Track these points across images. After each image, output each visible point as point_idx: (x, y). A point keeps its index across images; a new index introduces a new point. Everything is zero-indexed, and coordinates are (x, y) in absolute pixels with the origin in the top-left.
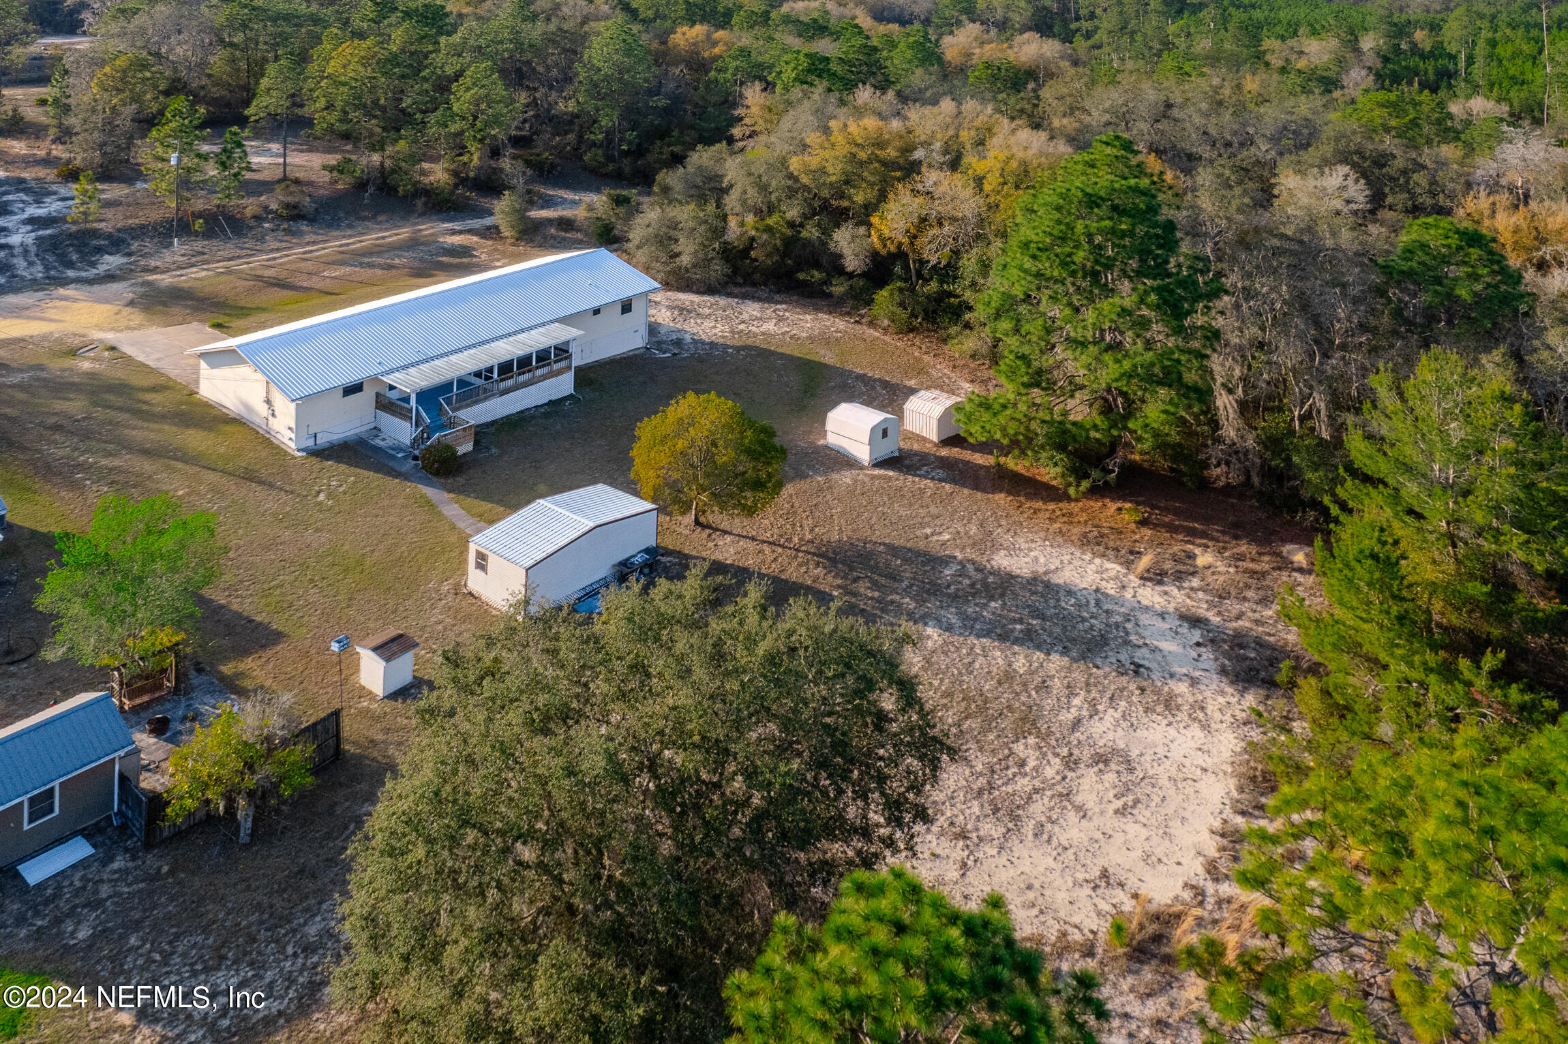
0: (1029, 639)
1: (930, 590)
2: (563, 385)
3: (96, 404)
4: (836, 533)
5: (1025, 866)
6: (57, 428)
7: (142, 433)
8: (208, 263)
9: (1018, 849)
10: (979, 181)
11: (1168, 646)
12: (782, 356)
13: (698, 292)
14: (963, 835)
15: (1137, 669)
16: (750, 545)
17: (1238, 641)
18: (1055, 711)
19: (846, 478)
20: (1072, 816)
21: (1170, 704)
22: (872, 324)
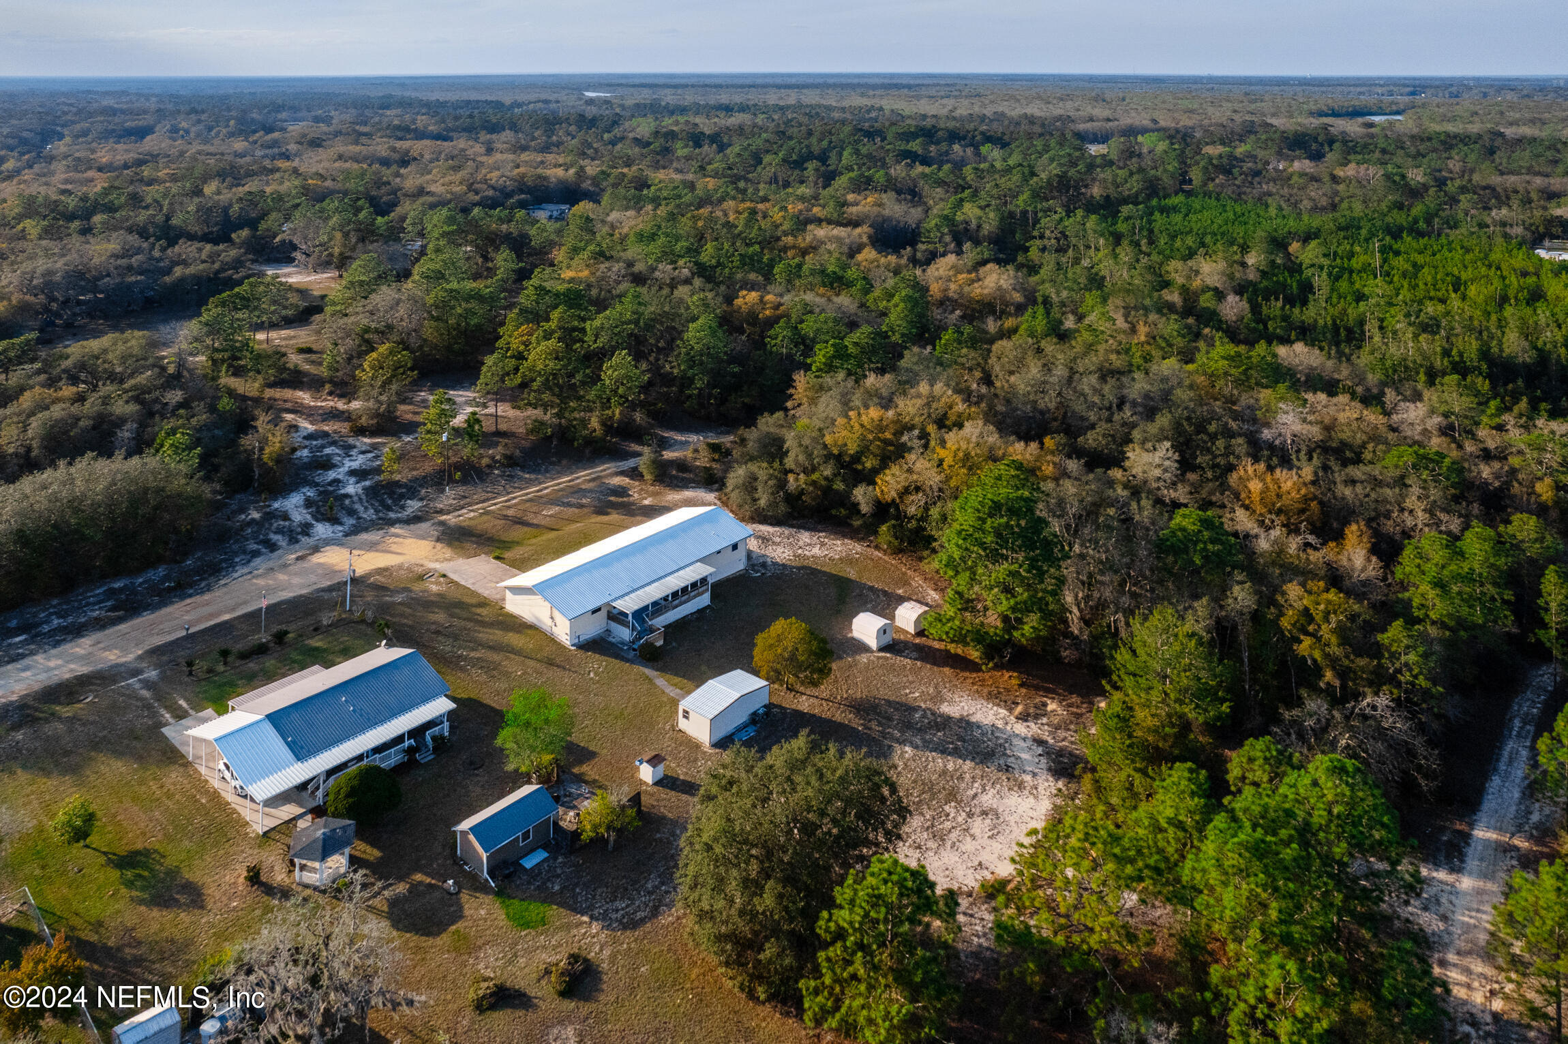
0: (956, 753)
1: (907, 726)
2: (704, 600)
3: (452, 616)
4: (859, 693)
5: (946, 860)
6: (438, 632)
7: (485, 635)
8: (470, 504)
9: (944, 853)
10: (940, 463)
11: (1024, 756)
12: (825, 573)
13: (771, 524)
14: (919, 847)
15: (1008, 768)
16: (816, 701)
17: (1061, 753)
18: (965, 790)
19: (864, 658)
20: (968, 839)
21: (1021, 786)
22: (877, 547)
